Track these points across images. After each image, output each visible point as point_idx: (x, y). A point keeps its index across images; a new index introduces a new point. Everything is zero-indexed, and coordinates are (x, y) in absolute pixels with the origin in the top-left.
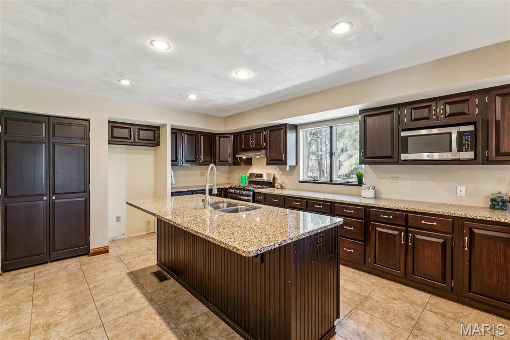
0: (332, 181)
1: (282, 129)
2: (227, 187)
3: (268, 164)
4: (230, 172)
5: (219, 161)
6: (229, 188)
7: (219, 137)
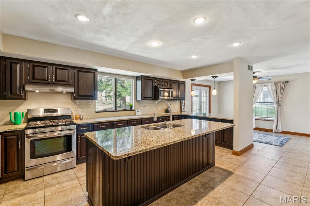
1: (93, 72)
3: (75, 99)
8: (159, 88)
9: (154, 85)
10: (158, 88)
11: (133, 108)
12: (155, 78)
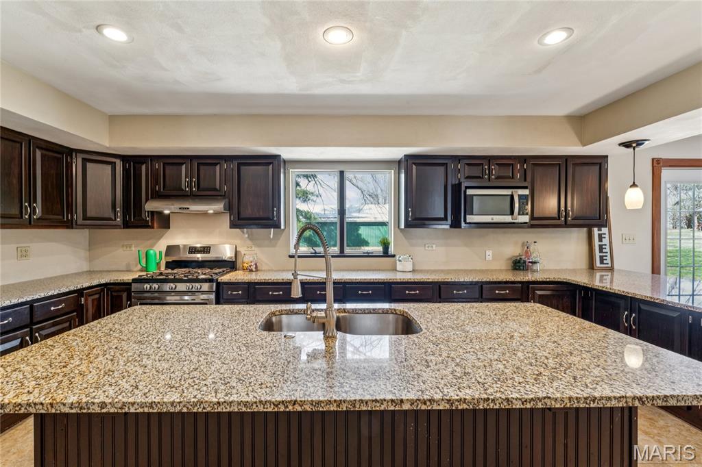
0: (343, 253)
1: (271, 163)
2: (128, 277)
3: (233, 225)
4: (92, 245)
5: (85, 218)
6: (135, 281)
7: (85, 161)
8: (467, 188)
9: (452, 181)
10: (463, 189)
11: (391, 250)
12: (457, 159)
